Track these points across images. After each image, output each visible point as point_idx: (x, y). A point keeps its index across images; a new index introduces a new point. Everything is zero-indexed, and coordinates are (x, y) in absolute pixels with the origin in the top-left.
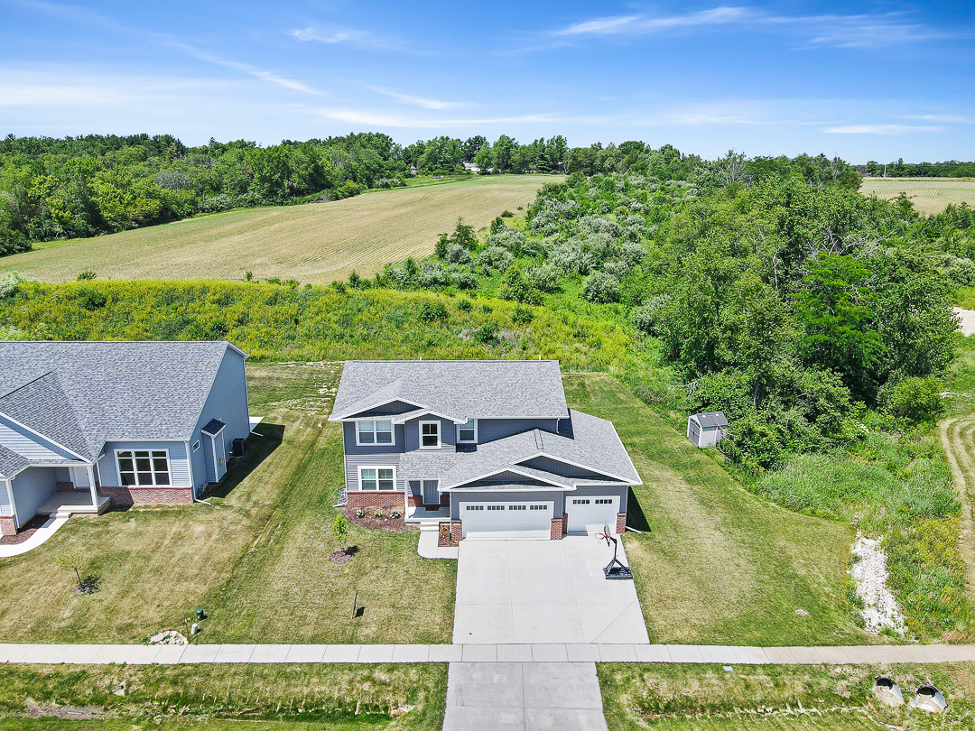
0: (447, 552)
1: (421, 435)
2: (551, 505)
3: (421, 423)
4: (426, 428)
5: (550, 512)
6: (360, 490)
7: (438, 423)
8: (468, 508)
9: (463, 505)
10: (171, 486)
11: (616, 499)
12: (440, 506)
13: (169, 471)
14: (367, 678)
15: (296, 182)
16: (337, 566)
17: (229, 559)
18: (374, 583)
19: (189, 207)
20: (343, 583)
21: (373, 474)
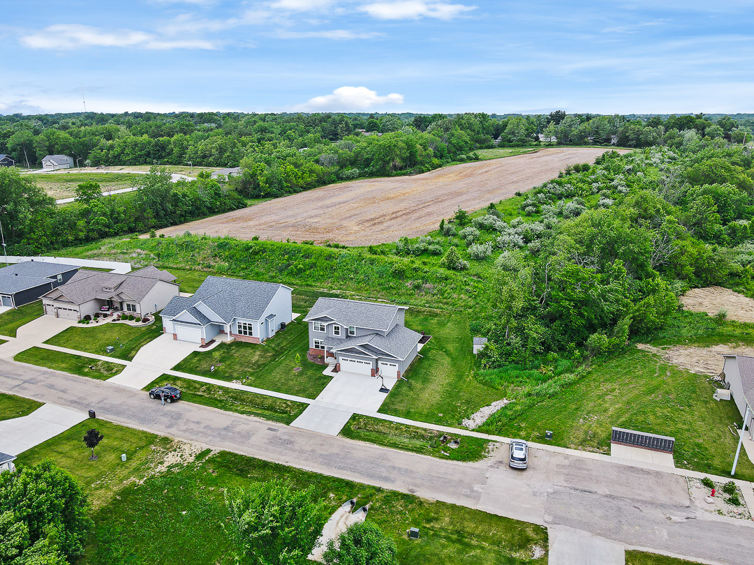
0: (333, 374)
1: (334, 330)
2: (372, 363)
3: (333, 325)
5: (370, 367)
6: (314, 348)
7: (340, 326)
8: (342, 359)
10: (253, 336)
13: (254, 332)
14: (285, 403)
15: (398, 162)
16: (295, 372)
17: (263, 364)
18: (303, 379)
19: (333, 177)
20: (293, 377)
21: (318, 343)
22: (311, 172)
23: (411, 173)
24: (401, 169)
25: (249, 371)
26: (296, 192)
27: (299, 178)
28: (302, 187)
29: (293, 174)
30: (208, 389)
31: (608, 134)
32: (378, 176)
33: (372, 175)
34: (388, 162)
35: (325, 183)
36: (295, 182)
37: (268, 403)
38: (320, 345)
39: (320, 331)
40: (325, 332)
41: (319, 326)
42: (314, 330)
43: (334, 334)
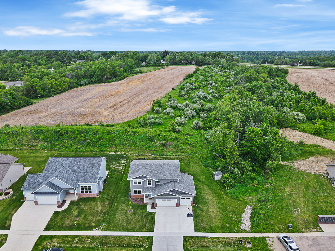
0: (153, 210)
1: (148, 183)
2: (176, 199)
3: (148, 180)
4: (149, 182)
5: (176, 201)
6: (134, 194)
7: (152, 180)
8: (158, 200)
9: (157, 199)
10: (92, 193)
11: (191, 198)
12: (152, 198)
13: (92, 190)
14: (137, 239)
15: (109, 76)
16: (130, 213)
17: (107, 211)
18: (138, 218)
19: (76, 84)
20: (131, 217)
21: (137, 191)
22: (64, 82)
23: (115, 81)
24: (110, 79)
25: (100, 219)
26: (58, 93)
27: (58, 86)
28: (60, 91)
29: (55, 84)
30: (79, 240)
31: (190, 60)
32: (99, 83)
33: (95, 82)
34: (103, 76)
35: (72, 88)
36: (57, 88)
37: (126, 241)
38: (138, 192)
39: (138, 184)
40: (141, 184)
41: (137, 182)
42: (134, 184)
43: (148, 185)
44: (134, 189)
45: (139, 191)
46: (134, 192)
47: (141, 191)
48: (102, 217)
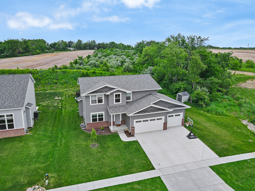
0: (132, 139)
2: (164, 117)
4: (116, 95)
5: (163, 121)
6: (91, 122)
8: (136, 122)
11: (182, 114)
12: (121, 124)
15: (21, 50)
16: (95, 149)
17: (49, 153)
18: (113, 153)
21: (96, 116)
23: (28, 55)
24: (22, 53)
25: (39, 168)
31: (93, 46)
33: (7, 57)
34: (15, 50)
38: (98, 118)
39: (97, 104)
40: (103, 103)
41: (97, 99)
42: (91, 104)
43: (115, 103)
44: (91, 114)
45: (99, 116)
46: (91, 118)
47: (102, 115)
48: (42, 163)
